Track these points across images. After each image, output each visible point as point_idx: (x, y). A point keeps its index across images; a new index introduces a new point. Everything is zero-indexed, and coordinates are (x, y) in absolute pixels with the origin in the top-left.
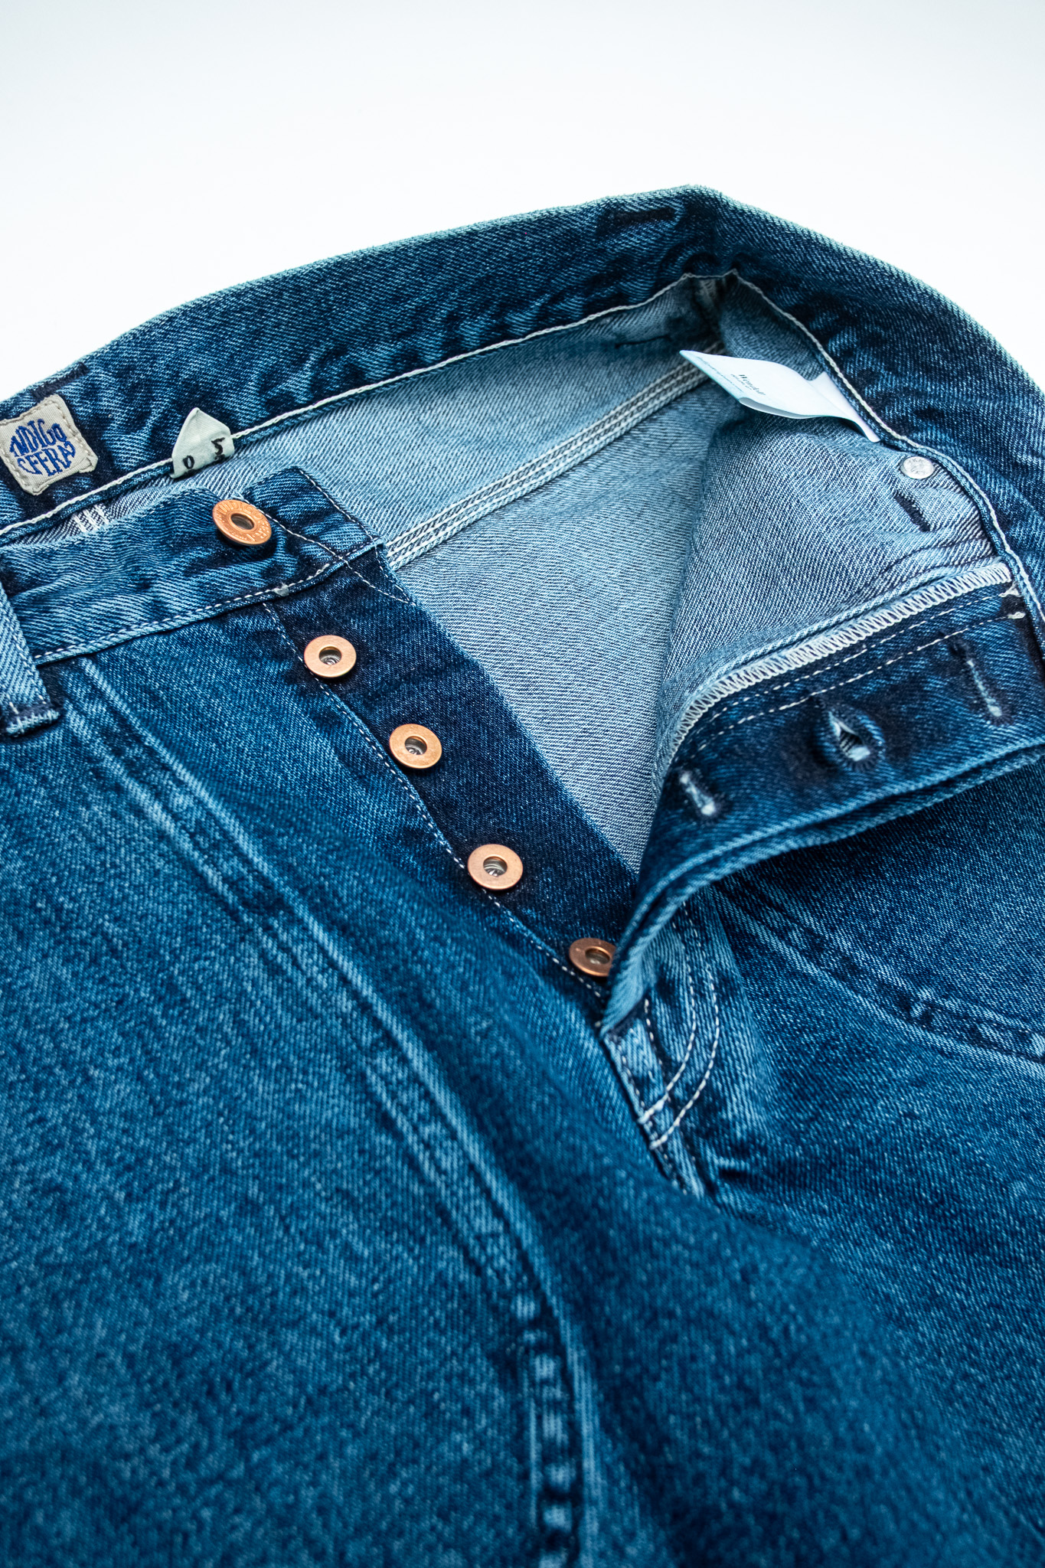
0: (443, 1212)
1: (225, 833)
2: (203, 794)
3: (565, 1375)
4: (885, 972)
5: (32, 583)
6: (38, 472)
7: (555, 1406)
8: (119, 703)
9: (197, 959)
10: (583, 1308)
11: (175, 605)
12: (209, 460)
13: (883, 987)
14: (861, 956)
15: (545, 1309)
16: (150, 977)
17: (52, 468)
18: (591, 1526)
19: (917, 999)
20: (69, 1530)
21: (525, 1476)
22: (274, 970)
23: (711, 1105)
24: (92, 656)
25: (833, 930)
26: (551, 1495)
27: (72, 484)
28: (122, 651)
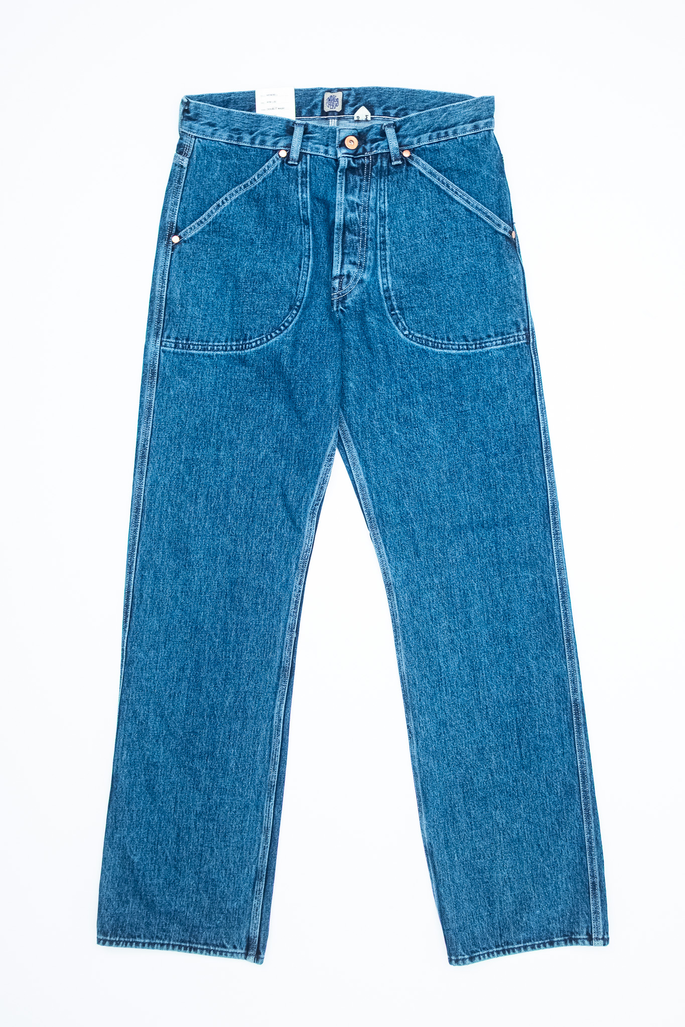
0: (298, 284)
2: (308, 197)
3: (296, 315)
4: (394, 303)
5: (310, 133)
6: (329, 106)
7: (292, 317)
8: (308, 168)
9: (292, 223)
10: (304, 309)
11: (330, 153)
12: (364, 119)
13: (392, 305)
14: (393, 298)
15: (300, 306)
16: (284, 221)
17: (332, 107)
18: (285, 332)
19: (395, 311)
21: (283, 321)
22: (301, 234)
23: (345, 298)
24: (311, 155)
25: (393, 291)
26: (284, 325)
27: (333, 113)
28: (316, 157)
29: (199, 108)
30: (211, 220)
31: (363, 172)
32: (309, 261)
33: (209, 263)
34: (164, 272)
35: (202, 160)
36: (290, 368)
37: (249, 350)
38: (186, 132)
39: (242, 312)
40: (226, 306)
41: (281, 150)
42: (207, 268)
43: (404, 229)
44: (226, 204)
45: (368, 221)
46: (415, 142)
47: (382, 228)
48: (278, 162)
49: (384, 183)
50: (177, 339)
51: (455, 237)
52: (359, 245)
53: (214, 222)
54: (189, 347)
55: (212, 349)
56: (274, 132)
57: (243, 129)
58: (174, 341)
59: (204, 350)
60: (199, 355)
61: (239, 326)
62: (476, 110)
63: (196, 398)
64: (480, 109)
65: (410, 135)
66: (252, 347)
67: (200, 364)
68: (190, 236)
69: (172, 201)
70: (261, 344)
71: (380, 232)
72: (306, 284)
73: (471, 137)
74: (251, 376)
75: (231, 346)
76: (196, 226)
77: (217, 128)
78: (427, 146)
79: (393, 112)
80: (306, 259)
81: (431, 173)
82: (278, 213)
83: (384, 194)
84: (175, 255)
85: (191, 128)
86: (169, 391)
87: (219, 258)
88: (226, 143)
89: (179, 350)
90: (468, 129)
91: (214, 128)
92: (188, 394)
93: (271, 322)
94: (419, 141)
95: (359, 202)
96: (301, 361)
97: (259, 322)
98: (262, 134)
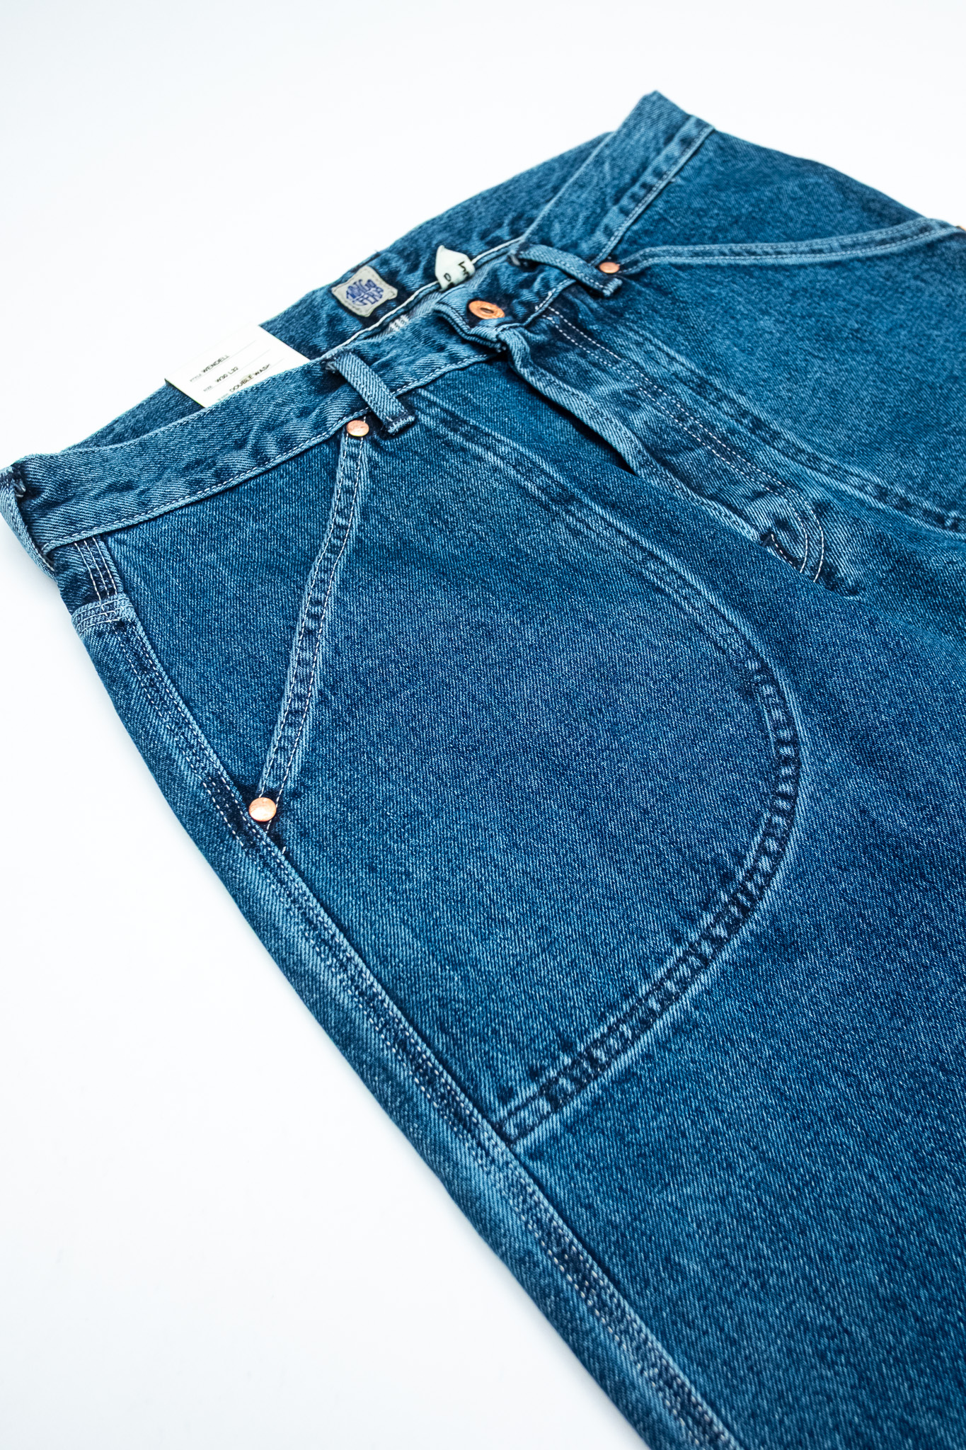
1: (534, 463)
2: (515, 445)
3: (780, 693)
4: (927, 504)
5: (377, 358)
6: (365, 304)
7: (776, 705)
8: (449, 407)
9: (529, 534)
10: (784, 659)
12: (461, 277)
13: (927, 513)
14: (911, 497)
15: (763, 664)
17: (373, 300)
18: (805, 752)
19: (948, 517)
20: (535, 784)
21: (767, 737)
22: (577, 532)
24: (423, 386)
25: (892, 484)
26: (781, 743)
27: (385, 307)
28: (440, 382)
29: (59, 467)
30: (319, 684)
31: (568, 342)
32: (663, 563)
33: (415, 791)
34: (309, 921)
35: (163, 582)
36: (931, 820)
37: (768, 893)
38: (68, 540)
39: (646, 812)
40: (579, 848)
41: (347, 424)
42: (421, 808)
43: (766, 375)
44: (327, 614)
45: (684, 405)
46: (603, 240)
47: (724, 405)
48: (365, 451)
49: (631, 329)
50: (534, 1074)
51: (869, 317)
52: (720, 460)
53: (332, 685)
54: (594, 1061)
55: (668, 999)
56: (294, 407)
57: (209, 454)
58: (534, 1088)
59: (646, 1025)
60: (647, 1056)
61: (672, 858)
62: (654, 122)
63: (779, 1198)
64: (660, 115)
65: (581, 239)
66: (769, 877)
67: (673, 1080)
68: (296, 770)
69: (162, 725)
70: (783, 842)
71: (727, 414)
72: (717, 611)
73: (696, 162)
74: (842, 967)
75: (707, 936)
76: (290, 732)
77: (142, 488)
78: (635, 227)
79: (504, 232)
80: (652, 565)
81: (696, 254)
82: (471, 545)
83: (655, 345)
84: (297, 850)
85: (71, 522)
86: (681, 1271)
87: (429, 754)
88: (192, 504)
89: (576, 1103)
90: (677, 154)
91: (137, 491)
92: (744, 1218)
93: (738, 769)
94: (609, 233)
95: (627, 387)
96: (941, 771)
97: (709, 798)
98: (269, 427)
